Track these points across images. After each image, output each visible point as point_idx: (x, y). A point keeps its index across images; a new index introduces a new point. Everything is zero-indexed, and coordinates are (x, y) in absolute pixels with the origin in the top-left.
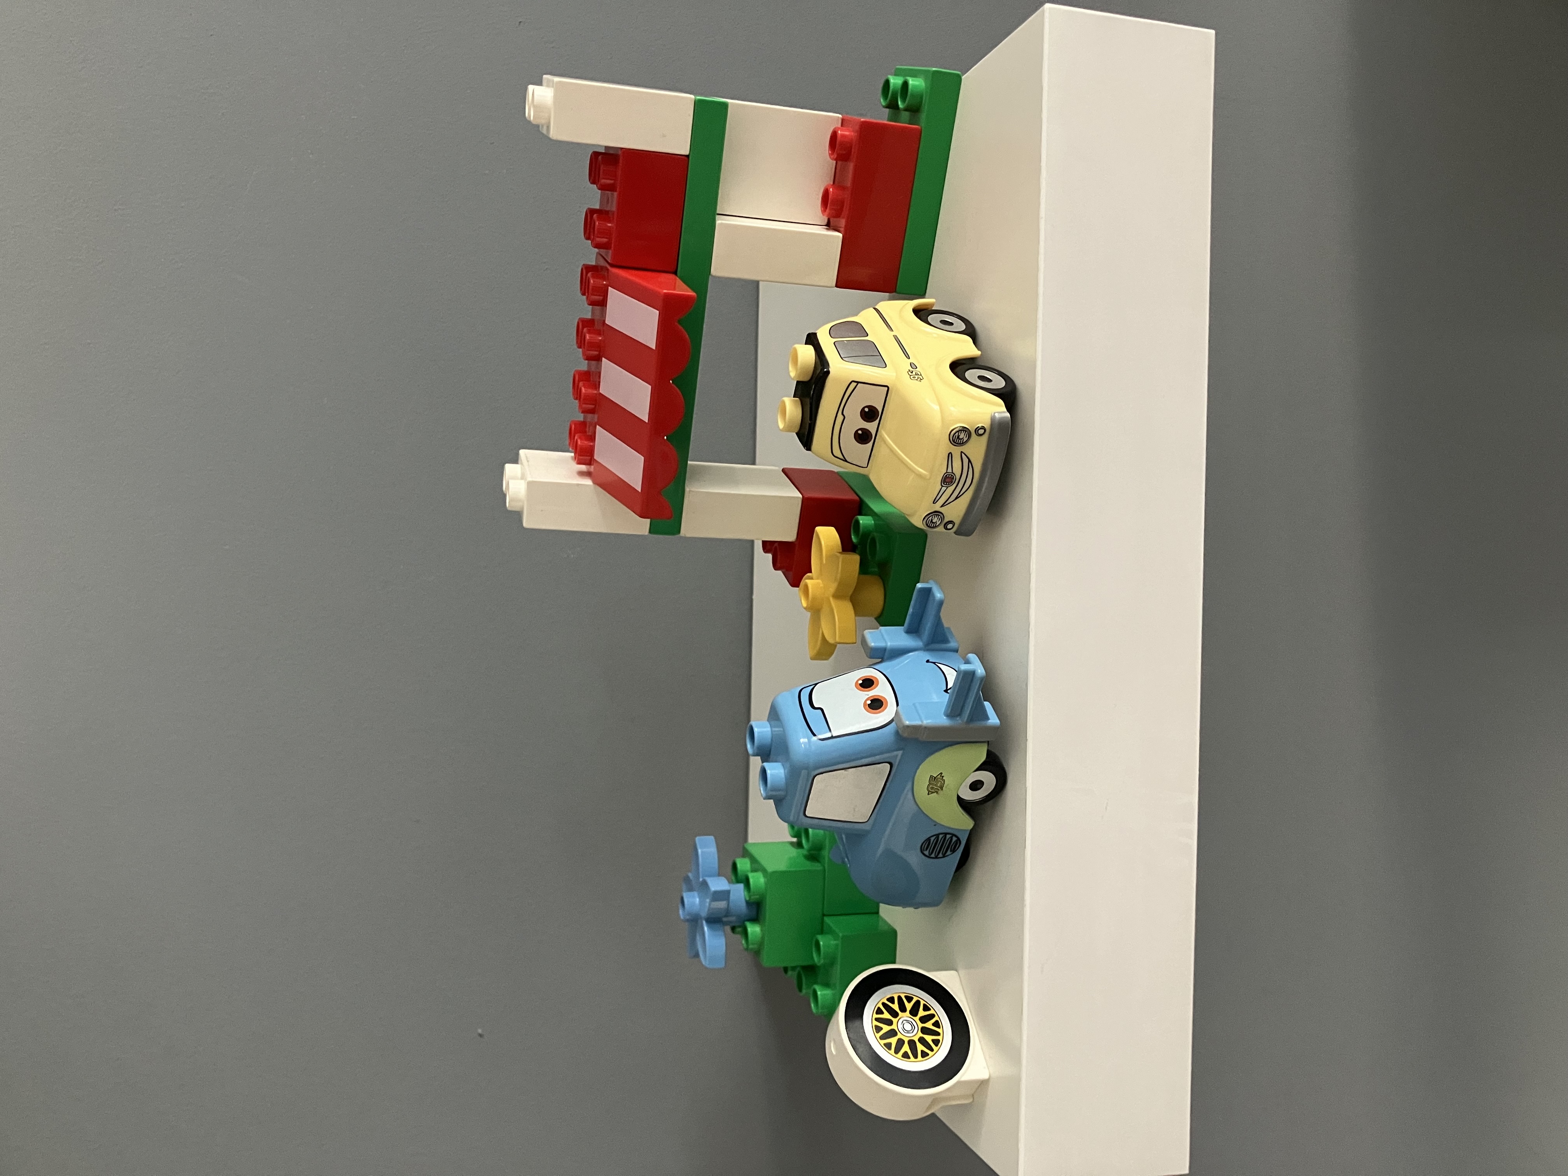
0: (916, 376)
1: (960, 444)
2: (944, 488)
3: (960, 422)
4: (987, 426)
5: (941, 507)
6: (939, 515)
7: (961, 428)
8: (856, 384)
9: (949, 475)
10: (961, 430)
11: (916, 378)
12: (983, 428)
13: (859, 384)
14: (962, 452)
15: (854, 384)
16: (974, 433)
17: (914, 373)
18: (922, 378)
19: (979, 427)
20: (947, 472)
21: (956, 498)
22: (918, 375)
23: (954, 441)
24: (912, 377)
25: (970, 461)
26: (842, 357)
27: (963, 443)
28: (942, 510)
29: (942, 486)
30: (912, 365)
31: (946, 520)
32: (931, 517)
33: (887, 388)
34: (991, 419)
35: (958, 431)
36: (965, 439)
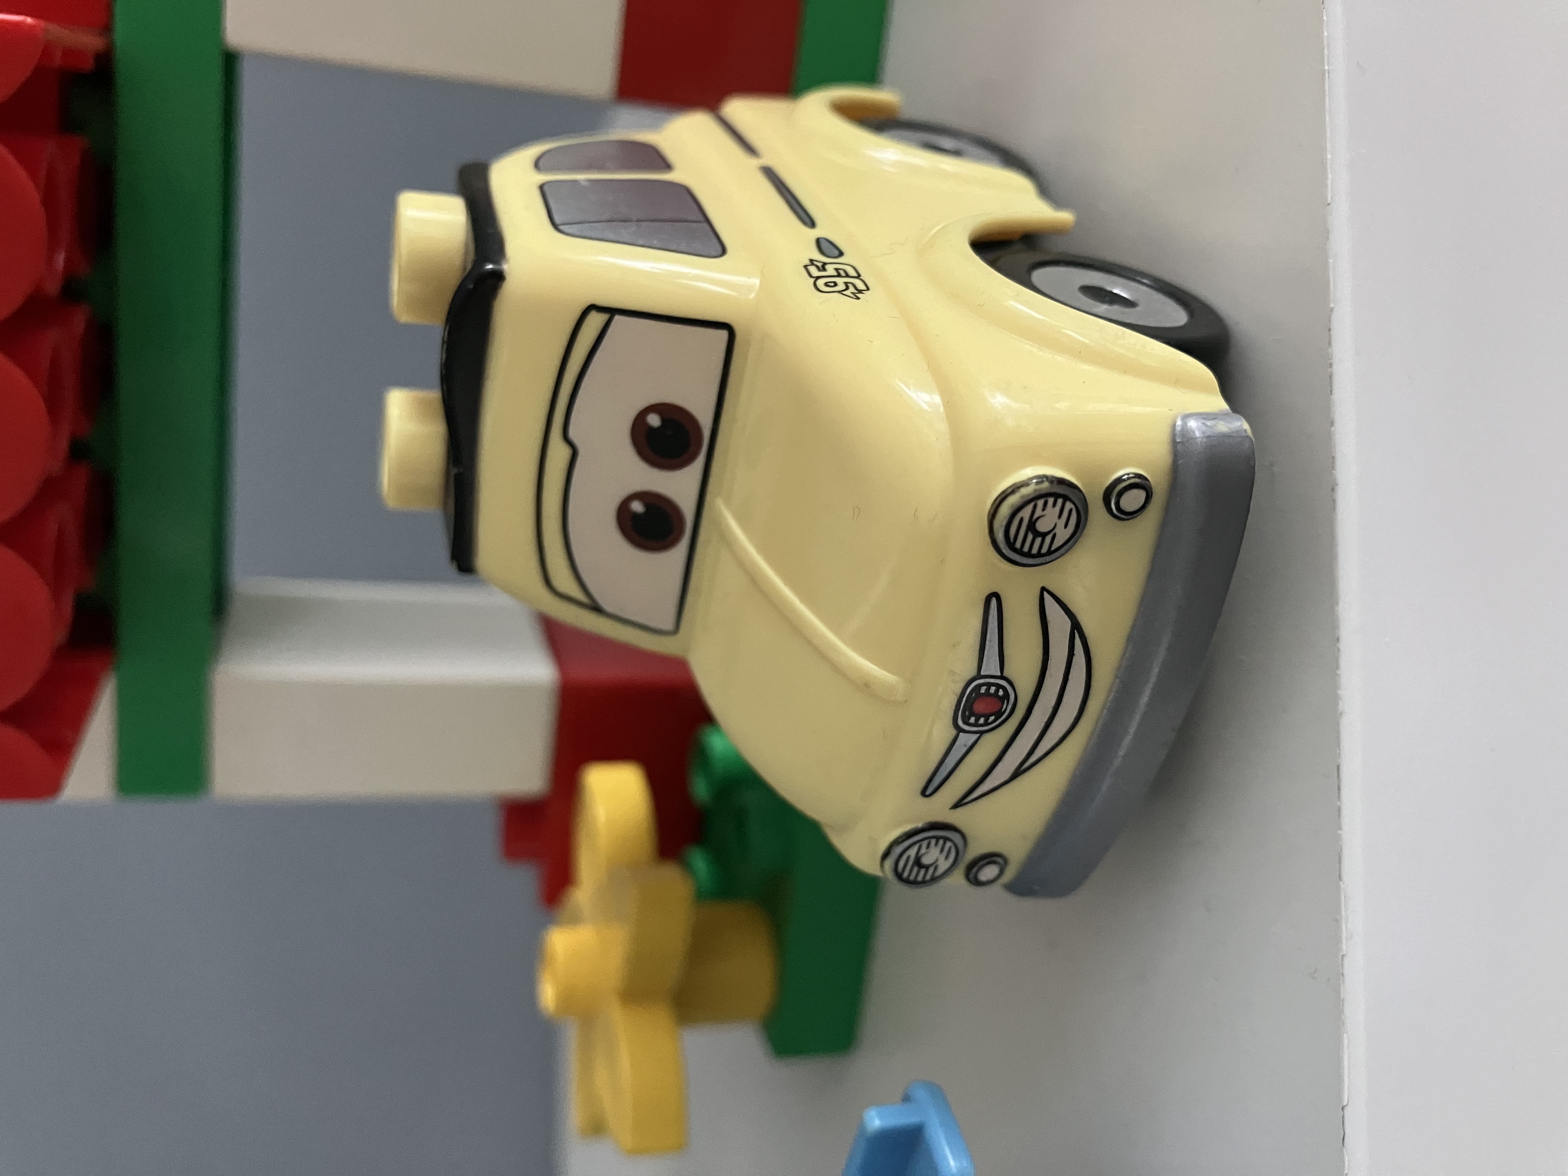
0: (840, 281)
1: (1039, 555)
2: (965, 740)
3: (1035, 458)
4: (1158, 478)
5: (957, 805)
6: (946, 839)
7: (1046, 485)
8: (604, 317)
9: (989, 685)
10: (1045, 496)
11: (841, 287)
12: (1140, 483)
13: (617, 318)
14: (1043, 589)
15: (595, 321)
16: (1101, 503)
17: (830, 270)
18: (861, 286)
19: (1119, 480)
20: (979, 676)
21: (1017, 773)
22: (847, 276)
23: (1011, 545)
24: (821, 283)
25: (1076, 626)
26: (557, 220)
27: (1050, 552)
28: (957, 818)
29: (960, 730)
30: (824, 245)
31: (973, 852)
32: (916, 848)
33: (724, 334)
34: (1174, 443)
35: (1032, 500)
36: (1063, 535)
